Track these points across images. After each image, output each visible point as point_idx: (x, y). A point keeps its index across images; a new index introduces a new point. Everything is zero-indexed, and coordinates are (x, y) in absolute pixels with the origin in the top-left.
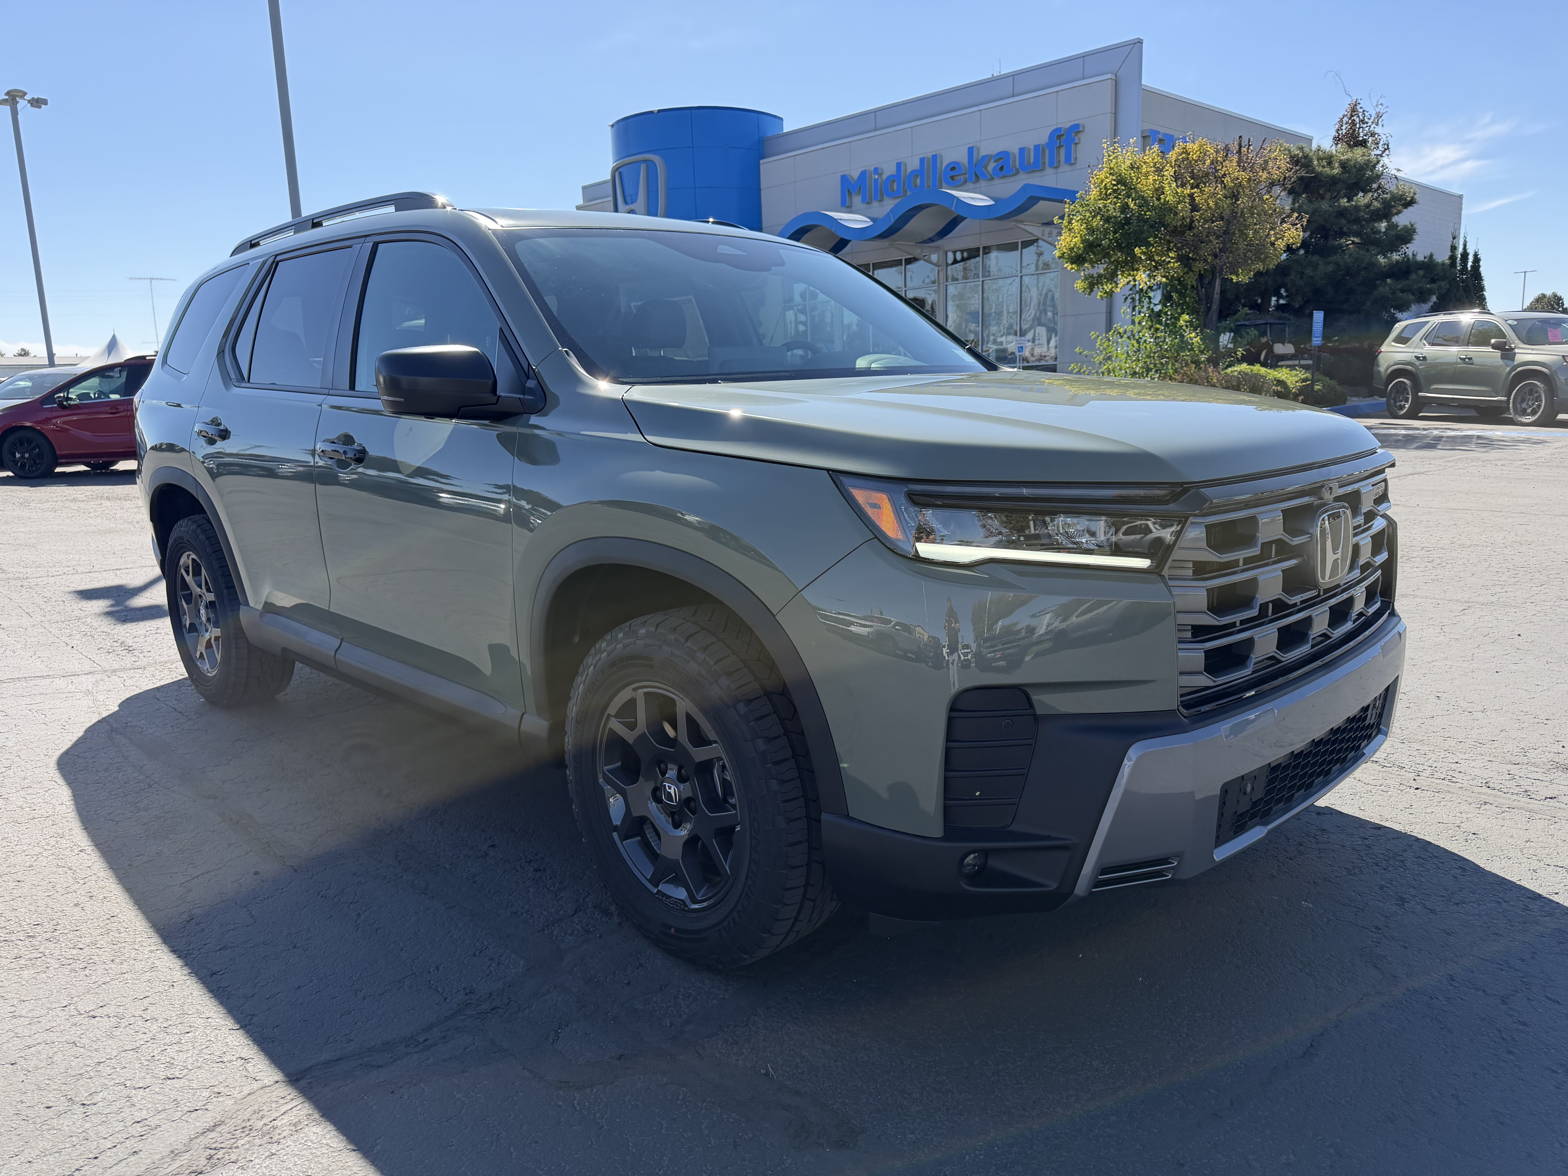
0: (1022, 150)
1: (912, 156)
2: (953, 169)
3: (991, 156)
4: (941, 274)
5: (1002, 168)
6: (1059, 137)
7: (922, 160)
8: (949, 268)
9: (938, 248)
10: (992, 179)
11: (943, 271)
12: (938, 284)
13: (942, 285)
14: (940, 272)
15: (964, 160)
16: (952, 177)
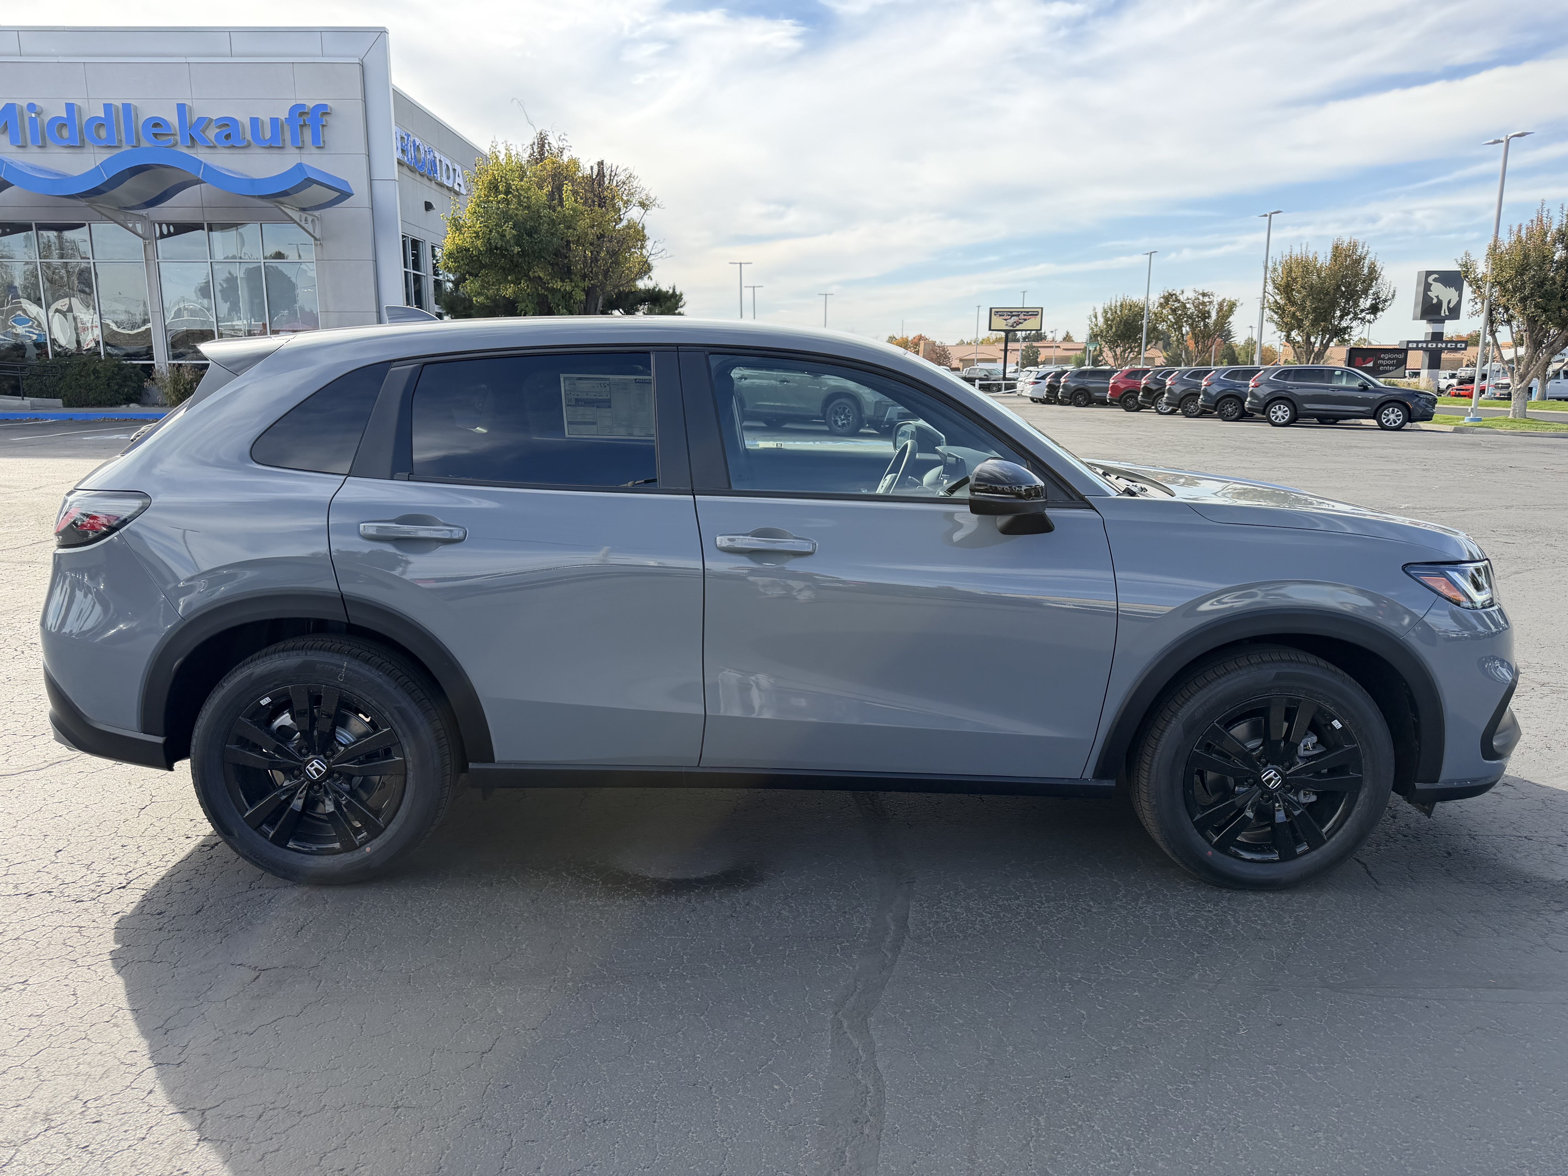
0: (254, 121)
1: (88, 99)
2: (156, 125)
3: (211, 120)
4: (149, 248)
5: (228, 137)
6: (301, 114)
7: (107, 107)
8: (159, 242)
9: (142, 218)
10: (214, 147)
11: (151, 246)
12: (146, 260)
13: (153, 262)
14: (147, 246)
15: (172, 118)
16: (155, 135)
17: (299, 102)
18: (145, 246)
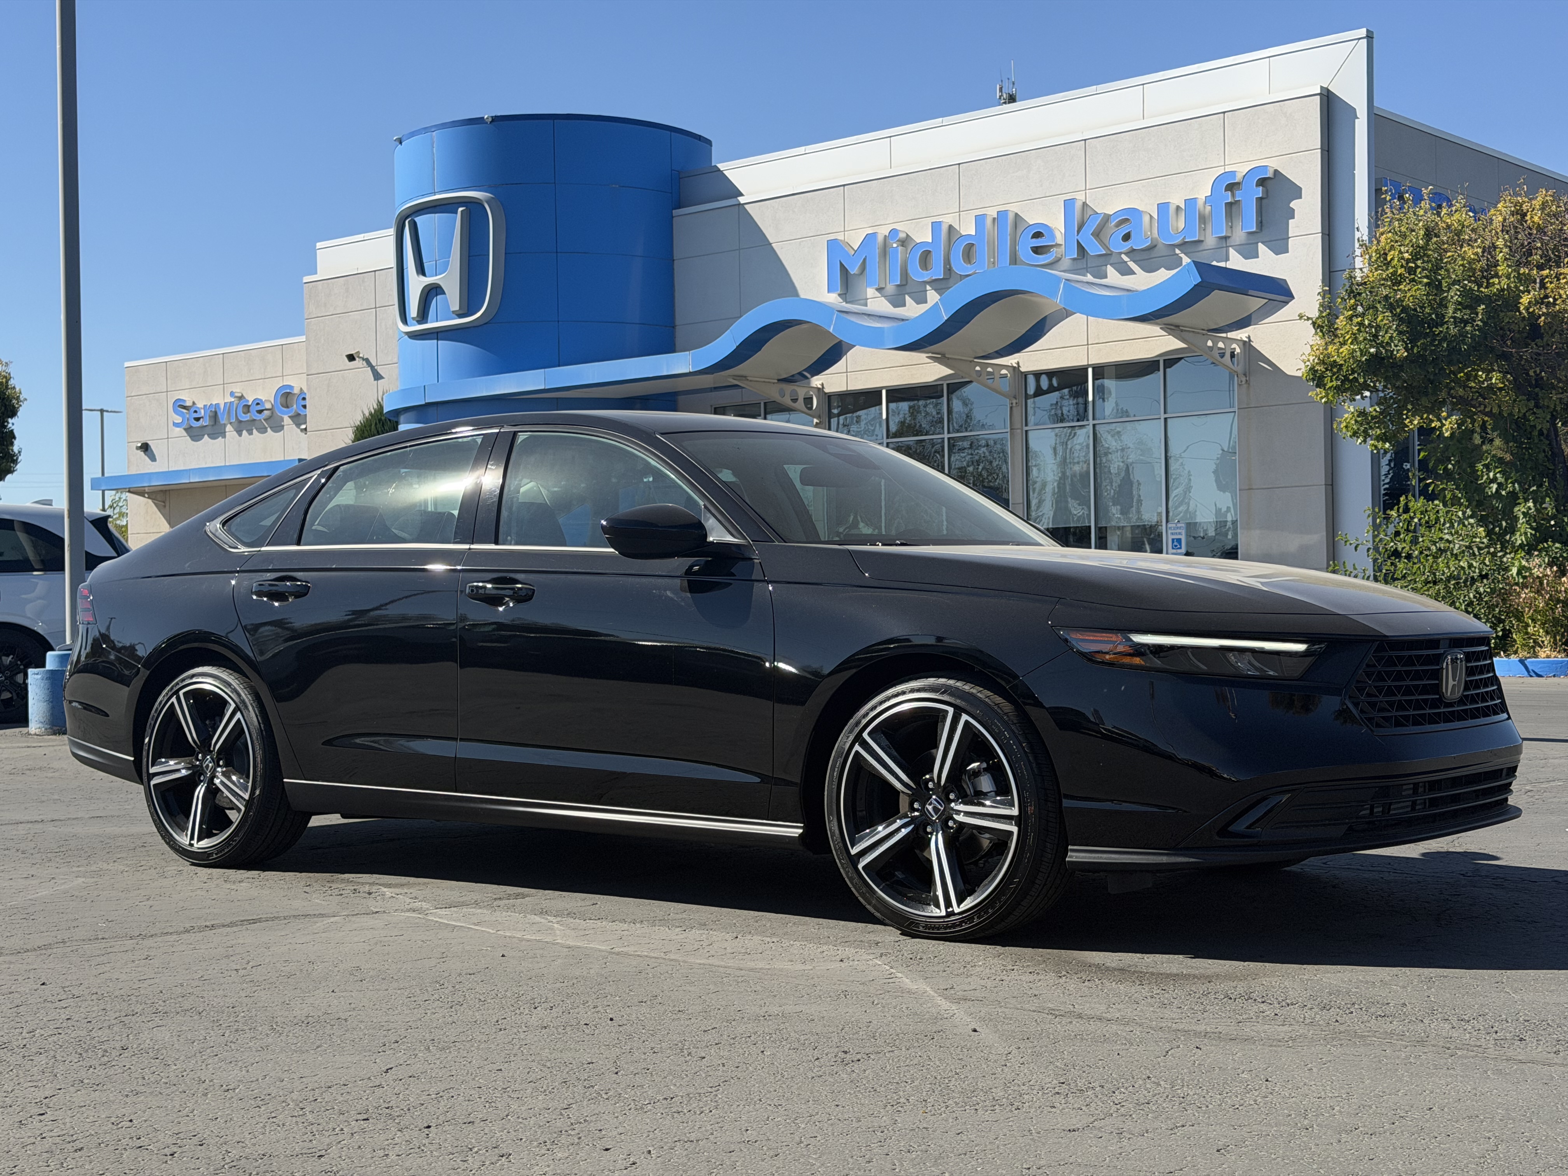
0: (1163, 208)
1: (962, 212)
2: (1038, 235)
3: (1106, 215)
4: (1016, 411)
5: (1127, 237)
6: (1230, 187)
7: (980, 220)
8: (1031, 401)
9: (1009, 369)
10: (1108, 255)
11: (1019, 408)
12: (1011, 429)
13: (1019, 431)
14: (1014, 409)
15: (1057, 223)
16: (1037, 250)
17: (1228, 169)
18: (1011, 408)
